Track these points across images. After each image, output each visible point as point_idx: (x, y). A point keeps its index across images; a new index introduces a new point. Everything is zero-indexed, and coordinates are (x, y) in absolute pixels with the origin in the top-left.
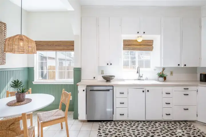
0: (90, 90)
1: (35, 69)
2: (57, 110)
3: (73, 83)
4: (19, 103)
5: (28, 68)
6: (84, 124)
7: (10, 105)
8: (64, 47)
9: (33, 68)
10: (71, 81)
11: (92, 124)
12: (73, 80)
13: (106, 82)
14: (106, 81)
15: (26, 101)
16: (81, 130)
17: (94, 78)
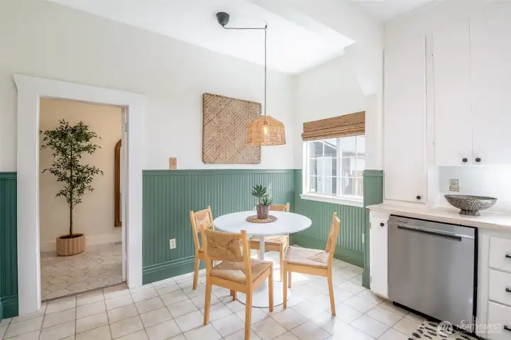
0: (399, 227)
1: (304, 173)
2: (321, 251)
3: (362, 206)
4: (261, 221)
5: (295, 170)
6: (383, 305)
7: (250, 220)
8: (352, 127)
9: (301, 170)
10: (357, 199)
11: (403, 315)
12: (362, 198)
13: (461, 213)
14: (459, 210)
15: (269, 219)
16: (369, 314)
17: (419, 198)
